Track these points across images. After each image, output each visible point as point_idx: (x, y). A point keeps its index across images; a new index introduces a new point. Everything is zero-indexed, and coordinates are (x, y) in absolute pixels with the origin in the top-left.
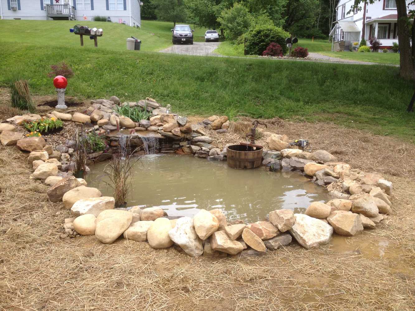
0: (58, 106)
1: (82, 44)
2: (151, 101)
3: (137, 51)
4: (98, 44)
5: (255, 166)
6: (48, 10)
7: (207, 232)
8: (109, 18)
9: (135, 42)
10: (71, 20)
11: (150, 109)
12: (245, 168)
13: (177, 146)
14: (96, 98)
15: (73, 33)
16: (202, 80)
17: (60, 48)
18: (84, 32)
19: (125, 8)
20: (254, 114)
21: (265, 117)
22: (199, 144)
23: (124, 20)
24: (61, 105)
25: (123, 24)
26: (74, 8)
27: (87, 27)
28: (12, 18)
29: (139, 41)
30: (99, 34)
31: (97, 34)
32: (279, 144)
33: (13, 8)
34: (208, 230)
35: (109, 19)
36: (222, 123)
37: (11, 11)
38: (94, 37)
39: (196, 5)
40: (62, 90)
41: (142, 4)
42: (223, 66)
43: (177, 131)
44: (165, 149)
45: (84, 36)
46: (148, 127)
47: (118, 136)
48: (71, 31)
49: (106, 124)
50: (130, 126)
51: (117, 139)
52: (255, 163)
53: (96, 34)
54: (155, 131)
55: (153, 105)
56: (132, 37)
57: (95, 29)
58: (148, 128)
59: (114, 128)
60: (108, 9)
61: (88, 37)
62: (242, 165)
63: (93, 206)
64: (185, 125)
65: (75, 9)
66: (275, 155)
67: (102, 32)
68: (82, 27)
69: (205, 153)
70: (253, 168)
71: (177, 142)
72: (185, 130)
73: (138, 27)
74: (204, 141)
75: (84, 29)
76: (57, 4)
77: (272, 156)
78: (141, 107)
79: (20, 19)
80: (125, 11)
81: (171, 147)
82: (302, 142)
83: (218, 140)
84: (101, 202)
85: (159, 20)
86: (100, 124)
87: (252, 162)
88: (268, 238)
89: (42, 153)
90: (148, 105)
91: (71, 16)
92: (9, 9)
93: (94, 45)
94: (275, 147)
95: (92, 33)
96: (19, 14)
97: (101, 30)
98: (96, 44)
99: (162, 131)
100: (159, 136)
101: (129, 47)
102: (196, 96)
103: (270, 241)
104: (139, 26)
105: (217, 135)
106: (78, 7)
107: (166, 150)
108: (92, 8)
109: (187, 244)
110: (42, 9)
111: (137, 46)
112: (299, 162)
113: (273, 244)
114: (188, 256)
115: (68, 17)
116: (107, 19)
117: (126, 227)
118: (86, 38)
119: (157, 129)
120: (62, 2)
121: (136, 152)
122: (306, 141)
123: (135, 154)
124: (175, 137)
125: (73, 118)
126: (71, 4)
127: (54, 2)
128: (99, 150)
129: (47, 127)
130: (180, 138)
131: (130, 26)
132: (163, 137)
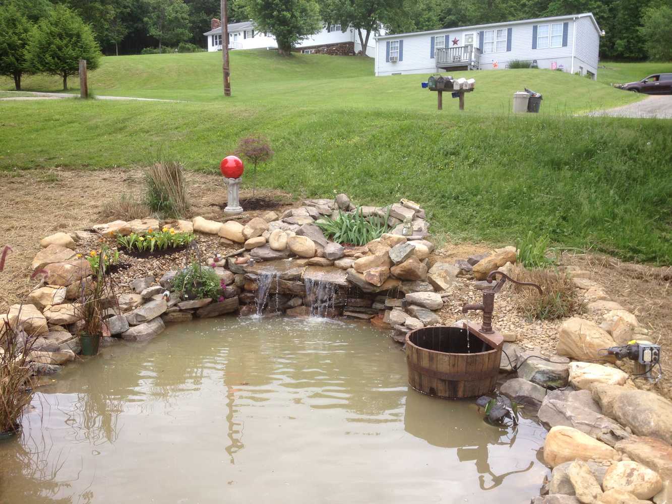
0: (227, 209)
1: (440, 106)
2: (406, 207)
4: (465, 106)
6: (438, 58)
8: (535, 61)
9: (530, 99)
13: (380, 306)
15: (427, 88)
18: (442, 86)
19: (565, 43)
20: (639, 252)
21: (664, 261)
22: (413, 310)
23: (560, 62)
24: (233, 208)
25: (559, 70)
26: (480, 50)
28: (390, 74)
29: (538, 95)
30: (467, 88)
31: (464, 88)
32: (579, 344)
33: (392, 59)
35: (535, 64)
36: (497, 267)
37: (389, 64)
38: (459, 94)
41: (604, 33)
43: (372, 273)
44: (351, 309)
45: (444, 93)
46: (335, 260)
48: (424, 85)
49: (261, 246)
50: (303, 255)
52: (461, 385)
53: (461, 89)
56: (526, 90)
57: (461, 80)
58: (336, 262)
59: (272, 254)
60: (534, 46)
61: (450, 94)
62: (425, 383)
64: (401, 262)
65: (482, 53)
66: (543, 373)
67: (472, 85)
68: (441, 78)
70: (454, 398)
73: (590, 74)
74: (421, 305)
75: (443, 82)
76: (455, 46)
77: (533, 374)
79: (400, 74)
80: (565, 48)
82: (640, 350)
86: (250, 245)
87: (452, 384)
91: (473, 64)
92: (387, 61)
93: (458, 107)
95: (456, 87)
96: (401, 67)
97: (471, 81)
98: (462, 106)
100: (342, 280)
104: (594, 71)
105: (471, 293)
106: (486, 48)
107: (353, 312)
108: (509, 48)
110: (432, 57)
111: (533, 104)
112: (561, 412)
116: (532, 64)
118: (447, 95)
119: (349, 265)
120: (462, 43)
121: (291, 307)
122: (652, 349)
123: (289, 311)
124: (367, 287)
125: (220, 230)
126: (476, 44)
127: (451, 45)
128: (206, 295)
129: (153, 243)
130: (378, 290)
131: (568, 73)
132: (346, 284)
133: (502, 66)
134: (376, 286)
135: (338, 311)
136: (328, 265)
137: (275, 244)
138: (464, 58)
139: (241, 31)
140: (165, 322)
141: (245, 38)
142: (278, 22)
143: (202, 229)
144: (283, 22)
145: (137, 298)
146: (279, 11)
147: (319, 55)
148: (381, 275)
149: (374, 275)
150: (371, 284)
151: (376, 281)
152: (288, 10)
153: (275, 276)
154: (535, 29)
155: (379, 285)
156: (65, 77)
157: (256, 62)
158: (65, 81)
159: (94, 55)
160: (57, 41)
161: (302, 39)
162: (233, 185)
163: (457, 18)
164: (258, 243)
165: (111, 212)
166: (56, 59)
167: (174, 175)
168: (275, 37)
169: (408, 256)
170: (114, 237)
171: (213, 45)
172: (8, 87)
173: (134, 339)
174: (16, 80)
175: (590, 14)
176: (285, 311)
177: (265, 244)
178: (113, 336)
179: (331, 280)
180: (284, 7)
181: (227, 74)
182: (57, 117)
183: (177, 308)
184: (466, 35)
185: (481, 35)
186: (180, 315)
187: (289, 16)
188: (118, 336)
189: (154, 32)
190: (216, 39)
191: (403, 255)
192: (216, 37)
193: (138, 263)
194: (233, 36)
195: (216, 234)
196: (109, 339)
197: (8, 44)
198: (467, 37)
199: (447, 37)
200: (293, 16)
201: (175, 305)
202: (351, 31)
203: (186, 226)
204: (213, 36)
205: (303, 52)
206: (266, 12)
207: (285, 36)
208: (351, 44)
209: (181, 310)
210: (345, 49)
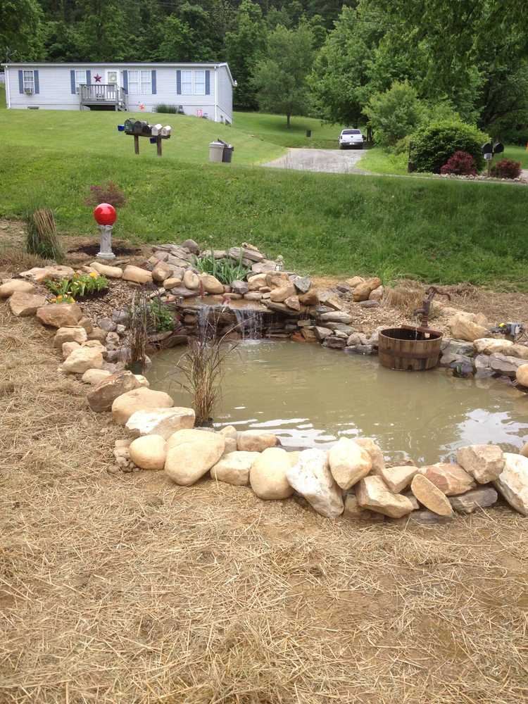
0: (100, 254)
1: (137, 151)
2: (251, 249)
3: (227, 165)
4: (163, 151)
5: (427, 367)
6: (82, 94)
7: (351, 476)
8: (181, 107)
9: (224, 149)
10: (119, 110)
11: (248, 262)
12: (410, 369)
13: (292, 327)
14: (160, 242)
16: (337, 214)
17: (103, 157)
18: (140, 130)
19: (208, 92)
21: (445, 282)
23: (205, 110)
24: (106, 253)
25: (204, 117)
26: (125, 90)
27: (146, 122)
28: (25, 107)
29: (230, 146)
30: (166, 135)
31: (162, 134)
32: (471, 330)
33: (27, 90)
34: (354, 473)
35: (181, 110)
36: (371, 290)
37: (24, 95)
38: (156, 140)
39: (326, 86)
40: (108, 228)
41: (236, 84)
42: (374, 190)
43: (293, 301)
44: (271, 332)
45: (141, 138)
46: (245, 293)
47: (195, 307)
48: (120, 128)
49: (178, 285)
50: (214, 291)
51: (195, 311)
52: (428, 361)
53: (159, 135)
54: (257, 301)
55: (253, 256)
56: (219, 141)
57: (158, 127)
58: (245, 295)
59: (189, 293)
60: (179, 92)
61: (148, 139)
62: (405, 363)
63: (162, 421)
64: (307, 291)
65: (127, 93)
66: (465, 347)
67: (169, 131)
68: (139, 122)
69: (340, 341)
70: (423, 370)
71: (293, 321)
72: (307, 301)
73: (227, 123)
75: (140, 127)
76: (98, 83)
77: (458, 350)
78: (233, 259)
79: (37, 108)
80: (208, 96)
81: (283, 328)
82: (513, 328)
83: (363, 318)
84: (174, 416)
85: (262, 112)
86: (168, 285)
87: (423, 360)
88: (457, 492)
89: (77, 330)
90: (245, 256)
91: (120, 104)
92: (21, 92)
93: (156, 153)
94: (464, 335)
95: (154, 133)
97: (168, 128)
98: (159, 152)
99: (269, 301)
100: (263, 309)
101: (214, 157)
102: (326, 243)
103: (460, 499)
104: (230, 121)
105: (361, 310)
106: (131, 88)
107: (273, 333)
108: (154, 92)
109: (318, 494)
110: (73, 92)
111: (227, 154)
112: (507, 362)
113: (464, 504)
114: (319, 516)
115: (114, 106)
116: (178, 110)
117: (214, 460)
118: (144, 140)
119: (260, 297)
120: (106, 80)
121: (225, 334)
122: (519, 326)
123: (223, 338)
124: (290, 311)
125: (123, 274)
126: (120, 83)
127: (93, 81)
128: (167, 328)
130: (298, 314)
131: (214, 122)
133: (149, 109)
135: (263, 334)
136: (240, 299)
138: (110, 97)
149: (295, 302)
150: (294, 309)
151: (296, 306)
153: (211, 309)
154: (179, 73)
163: (64, 47)
164: (174, 284)
165: (4, 261)
175: (226, 64)
177: (181, 284)
184: (109, 73)
185: (125, 74)
195: (123, 278)
198: (110, 74)
199: (88, 73)
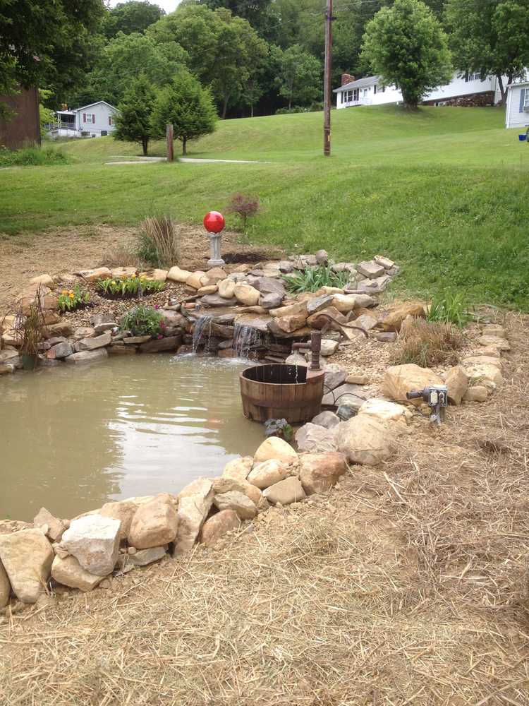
12: (251, 417)
15: (526, 141)
24: (216, 260)
33: (527, 109)
36: (402, 319)
37: (523, 114)
46: (270, 308)
48: (522, 138)
49: (212, 293)
58: (271, 311)
62: (246, 408)
86: (201, 292)
87: (262, 409)
92: (521, 111)
107: (272, 356)
119: (278, 313)
121: (222, 349)
122: (438, 392)
123: (220, 352)
124: (278, 332)
125: (187, 279)
128: (147, 333)
129: (124, 288)
130: (288, 336)
132: (266, 329)
134: (286, 332)
135: (261, 355)
136: (263, 313)
137: (223, 292)
139: (372, 85)
140: (109, 353)
141: (375, 92)
142: (404, 74)
143: (173, 277)
144: (410, 73)
145: (91, 331)
146: (405, 62)
147: (451, 108)
148: (292, 322)
149: (285, 322)
150: (282, 330)
151: (286, 327)
152: (415, 60)
155: (289, 331)
156: (184, 141)
157: (377, 118)
158: (184, 145)
159: (210, 119)
160: (177, 106)
161: (430, 90)
162: (214, 238)
164: (210, 290)
166: (175, 124)
167: (165, 229)
168: (400, 90)
169: (323, 307)
170: (95, 281)
171: (342, 102)
172: (138, 153)
173: (73, 362)
174: (144, 146)
176: (216, 352)
177: (214, 293)
178: (57, 358)
179: (254, 326)
180: (410, 57)
181: (327, 133)
182: (135, 179)
183: (122, 342)
186: (124, 348)
187: (416, 66)
188: (62, 360)
189: (284, 91)
190: (345, 95)
191: (318, 305)
192: (346, 93)
193: (107, 304)
194: (363, 90)
195: (185, 283)
196: (53, 361)
197: (137, 111)
200: (420, 66)
201: (121, 339)
202: (490, 79)
203: (160, 274)
204: (342, 93)
205: (437, 105)
206: (392, 64)
207: (410, 89)
208: (492, 93)
209: (125, 344)
210: (483, 100)
